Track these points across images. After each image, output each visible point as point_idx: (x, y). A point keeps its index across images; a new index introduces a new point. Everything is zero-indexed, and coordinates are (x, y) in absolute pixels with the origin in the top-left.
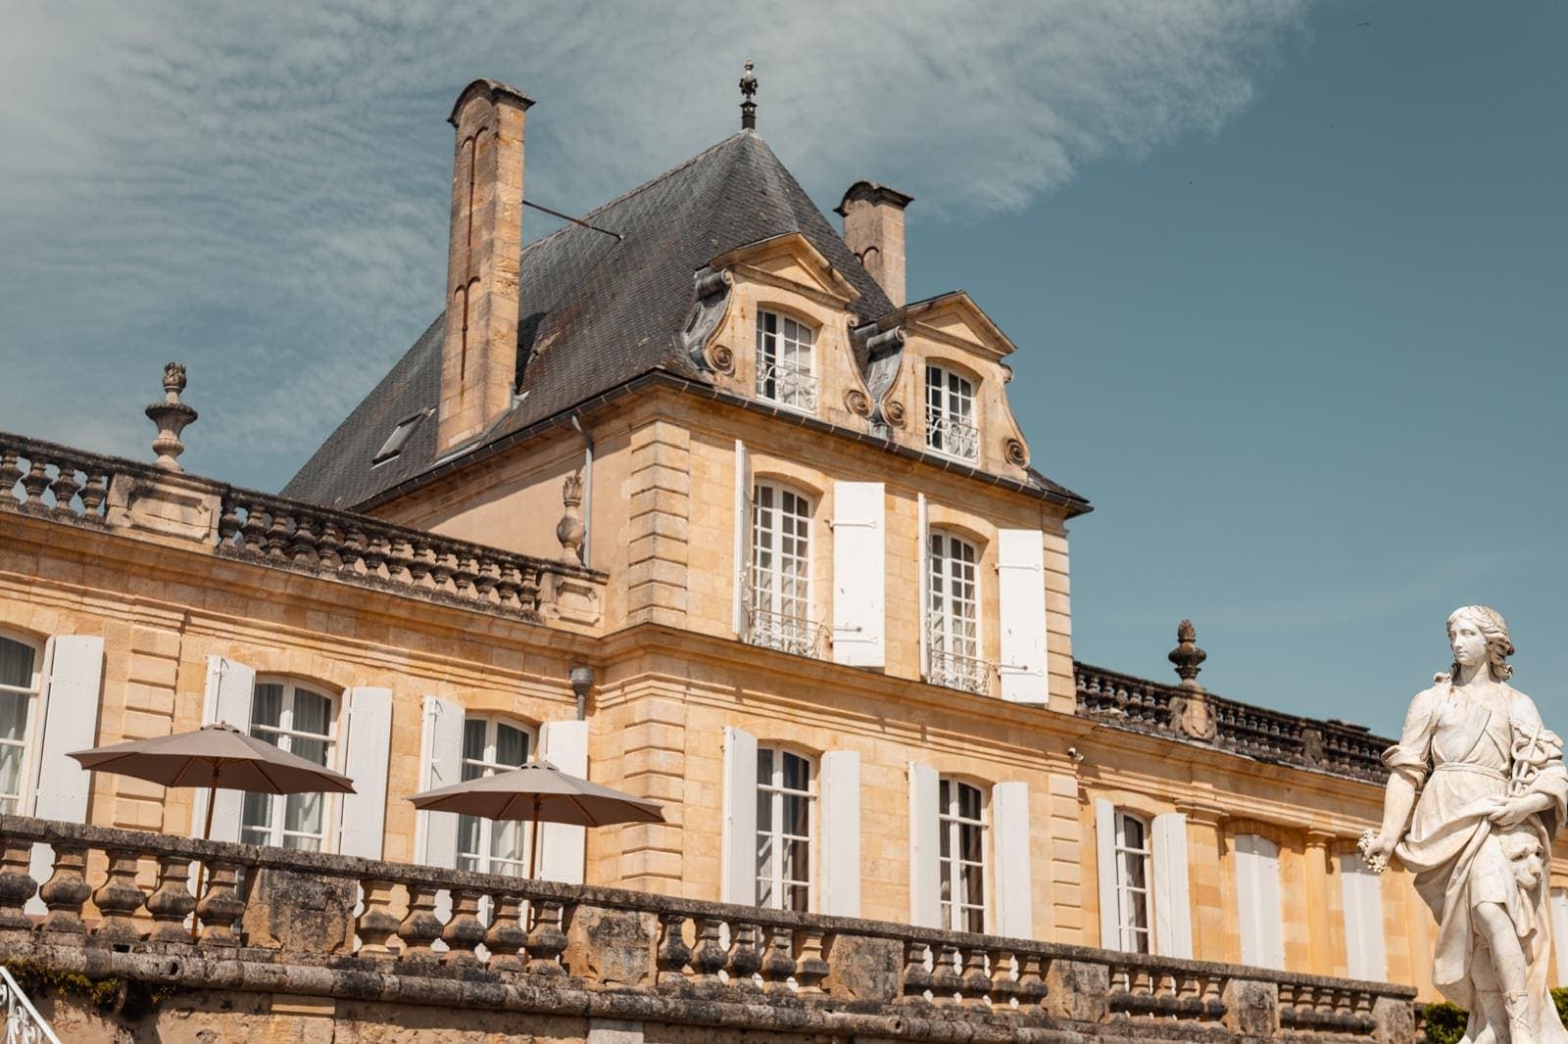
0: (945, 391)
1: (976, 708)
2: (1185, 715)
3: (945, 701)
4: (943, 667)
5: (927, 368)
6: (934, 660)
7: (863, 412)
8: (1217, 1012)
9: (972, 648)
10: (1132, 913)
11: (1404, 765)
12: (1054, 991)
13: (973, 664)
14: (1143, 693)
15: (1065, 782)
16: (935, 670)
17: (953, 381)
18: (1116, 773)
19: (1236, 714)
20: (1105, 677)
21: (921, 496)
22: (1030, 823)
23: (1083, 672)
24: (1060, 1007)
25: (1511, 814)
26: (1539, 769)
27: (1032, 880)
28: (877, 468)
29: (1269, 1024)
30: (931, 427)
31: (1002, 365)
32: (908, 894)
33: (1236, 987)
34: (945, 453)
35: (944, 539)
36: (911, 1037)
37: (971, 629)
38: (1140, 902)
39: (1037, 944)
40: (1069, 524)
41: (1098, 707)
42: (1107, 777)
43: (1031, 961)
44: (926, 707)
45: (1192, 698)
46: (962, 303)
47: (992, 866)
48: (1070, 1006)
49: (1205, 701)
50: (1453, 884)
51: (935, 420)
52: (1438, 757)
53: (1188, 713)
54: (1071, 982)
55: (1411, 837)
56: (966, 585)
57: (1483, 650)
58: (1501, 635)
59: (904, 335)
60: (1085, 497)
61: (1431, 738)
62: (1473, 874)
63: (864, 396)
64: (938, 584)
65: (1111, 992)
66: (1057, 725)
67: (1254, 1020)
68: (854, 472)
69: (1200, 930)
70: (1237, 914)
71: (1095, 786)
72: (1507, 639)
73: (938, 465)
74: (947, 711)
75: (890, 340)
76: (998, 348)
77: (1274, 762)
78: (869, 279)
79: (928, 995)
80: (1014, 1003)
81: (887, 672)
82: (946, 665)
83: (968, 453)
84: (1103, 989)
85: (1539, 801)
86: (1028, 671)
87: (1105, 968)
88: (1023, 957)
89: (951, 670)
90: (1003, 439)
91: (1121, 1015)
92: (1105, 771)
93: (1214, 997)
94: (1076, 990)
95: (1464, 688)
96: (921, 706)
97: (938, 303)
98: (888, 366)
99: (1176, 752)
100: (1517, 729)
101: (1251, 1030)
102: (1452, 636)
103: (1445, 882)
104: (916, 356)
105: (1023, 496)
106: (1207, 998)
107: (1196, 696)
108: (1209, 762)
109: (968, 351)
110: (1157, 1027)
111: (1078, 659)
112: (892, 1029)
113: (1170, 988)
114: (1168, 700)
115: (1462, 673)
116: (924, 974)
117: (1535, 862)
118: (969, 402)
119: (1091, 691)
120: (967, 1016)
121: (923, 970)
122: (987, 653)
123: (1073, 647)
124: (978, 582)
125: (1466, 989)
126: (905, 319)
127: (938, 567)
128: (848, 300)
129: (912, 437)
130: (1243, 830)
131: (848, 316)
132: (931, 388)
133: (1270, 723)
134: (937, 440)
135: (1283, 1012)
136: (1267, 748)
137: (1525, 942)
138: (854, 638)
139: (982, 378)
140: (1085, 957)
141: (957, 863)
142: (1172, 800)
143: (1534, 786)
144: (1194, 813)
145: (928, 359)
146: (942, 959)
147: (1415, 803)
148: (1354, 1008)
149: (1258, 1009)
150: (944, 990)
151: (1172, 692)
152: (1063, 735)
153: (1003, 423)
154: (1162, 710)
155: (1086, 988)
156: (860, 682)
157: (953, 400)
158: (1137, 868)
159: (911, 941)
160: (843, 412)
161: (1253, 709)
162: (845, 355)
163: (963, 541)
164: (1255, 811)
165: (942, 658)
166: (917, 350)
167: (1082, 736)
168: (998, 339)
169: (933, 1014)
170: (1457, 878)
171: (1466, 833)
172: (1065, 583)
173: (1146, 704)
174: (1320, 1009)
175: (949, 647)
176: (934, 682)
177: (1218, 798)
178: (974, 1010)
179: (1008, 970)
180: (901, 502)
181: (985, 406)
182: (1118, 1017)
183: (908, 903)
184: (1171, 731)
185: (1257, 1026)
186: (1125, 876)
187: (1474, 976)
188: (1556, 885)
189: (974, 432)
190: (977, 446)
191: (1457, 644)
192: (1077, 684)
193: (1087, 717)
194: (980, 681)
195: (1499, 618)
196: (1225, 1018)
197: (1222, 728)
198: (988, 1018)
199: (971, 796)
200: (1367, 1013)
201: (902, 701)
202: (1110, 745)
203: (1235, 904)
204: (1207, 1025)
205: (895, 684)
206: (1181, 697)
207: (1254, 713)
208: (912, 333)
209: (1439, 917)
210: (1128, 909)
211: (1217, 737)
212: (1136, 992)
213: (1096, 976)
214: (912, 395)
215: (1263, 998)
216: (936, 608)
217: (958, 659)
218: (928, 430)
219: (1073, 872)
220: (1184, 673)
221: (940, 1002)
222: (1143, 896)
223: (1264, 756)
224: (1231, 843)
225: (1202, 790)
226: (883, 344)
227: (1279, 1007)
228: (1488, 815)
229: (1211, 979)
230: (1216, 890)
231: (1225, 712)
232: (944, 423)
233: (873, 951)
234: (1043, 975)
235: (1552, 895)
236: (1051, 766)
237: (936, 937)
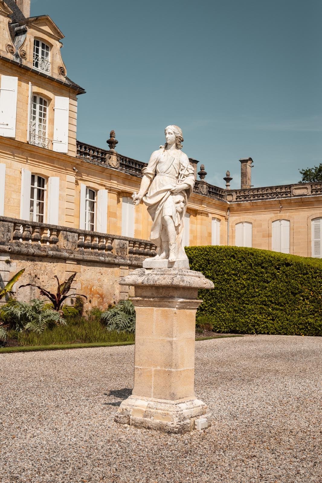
0: (40, 48)
1: (45, 153)
2: (110, 160)
3: (34, 150)
4: (35, 139)
5: (35, 40)
6: (32, 137)
7: (12, 53)
8: (110, 249)
9: (44, 134)
10: (90, 219)
11: (147, 173)
12: (61, 241)
13: (44, 139)
14: (98, 152)
15: (71, 178)
16: (32, 140)
17: (43, 45)
18: (87, 176)
19: (126, 161)
20: (86, 146)
21: (30, 83)
22: (60, 190)
23: (79, 144)
24: (62, 245)
25: (177, 190)
26: (186, 177)
27: (59, 207)
28: (16, 72)
29: (125, 253)
30: (35, 60)
31: (59, 42)
32: (20, 209)
33: (116, 242)
34: (39, 69)
35: (37, 98)
36: (15, 253)
37: (44, 128)
38: (92, 216)
39: (56, 226)
40: (78, 96)
41: (83, 155)
42: (85, 177)
43: (54, 231)
44: (28, 151)
45: (113, 155)
46: (47, 19)
47: (47, 202)
48: (65, 245)
49: (117, 156)
50: (158, 210)
51: (36, 58)
52: (158, 171)
53: (111, 159)
54: (66, 238)
55: (147, 195)
56: (44, 113)
57: (174, 139)
58: (180, 135)
59: (27, 28)
60: (83, 88)
61: (157, 165)
62: (164, 207)
63: (12, 47)
64: (34, 112)
65: (78, 241)
66: (71, 160)
67: (121, 251)
68: (8, 72)
69: (110, 225)
70: (121, 220)
71: (81, 180)
72: (182, 137)
73: (37, 73)
74: (35, 153)
75: (22, 29)
76: (59, 36)
77: (136, 176)
78: (17, 8)
79: (21, 240)
80: (48, 244)
81: (16, 139)
82: (36, 139)
83: (47, 70)
84: (76, 240)
85: (185, 186)
86: (62, 142)
87: (77, 235)
88: (51, 230)
89: (37, 140)
90: (59, 67)
91: (81, 248)
92: (84, 175)
93: (110, 244)
94: (68, 240)
95: (167, 151)
96: (27, 151)
97: (40, 18)
98: (22, 38)
99: (107, 171)
100: (182, 164)
101: (120, 254)
102: (166, 134)
103: (156, 209)
104: (31, 36)
105: (64, 86)
106: (107, 245)
107: (114, 154)
108: (116, 175)
109: (49, 36)
110: (91, 253)
111: (78, 140)
112: (8, 250)
113: (97, 241)
114: (105, 155)
115: (168, 146)
116: (20, 234)
117: (182, 204)
118: (48, 53)
119: (81, 150)
120: (33, 247)
121: (20, 232)
122: (49, 136)
123: (77, 136)
124: (47, 113)
125: (159, 241)
126: (28, 22)
127: (35, 107)
128: (9, 13)
129: (28, 63)
130: (125, 196)
131: (9, 19)
132: (36, 47)
133: (136, 164)
134: (37, 65)
135: (130, 249)
136: (134, 172)
137: (177, 228)
138: (5, 127)
139: (53, 46)
140: (71, 231)
141: (36, 201)
142: (104, 186)
143: (184, 182)
144: (110, 190)
145: (35, 37)
146: (26, 229)
147: (150, 185)
148: (150, 249)
149: (122, 248)
150: (26, 239)
151: (107, 152)
152: (72, 163)
153: (59, 61)
154: (103, 158)
155: (71, 240)
156: (7, 142)
157: (43, 52)
158: (92, 205)
159: (16, 223)
160: (5, 52)
161: (131, 159)
162: (7, 32)
163: (44, 99)
164: (129, 190)
165: (34, 136)
166: (32, 34)
167: (78, 164)
168: (59, 33)
169: (22, 246)
170: (159, 208)
171: (163, 194)
172: (76, 116)
173: (98, 155)
174: (140, 249)
175: (37, 133)
176: (32, 144)
177: (118, 186)
178: (35, 245)
179: (47, 234)
180: (24, 84)
181: (53, 55)
182: (80, 249)
183: (19, 212)
184: (106, 164)
185: (122, 253)
186: (88, 208)
187: (162, 237)
188: (214, 217)
189: (49, 63)
190: (50, 68)
191: (167, 137)
192: (77, 148)
193: (79, 158)
194: (46, 144)
195: (180, 130)
196: (112, 251)
197: (121, 165)
198: (39, 248)
199: (42, 181)
200: (154, 251)
201: (20, 149)
202: (86, 168)
203: (121, 218)
204: (107, 252)
205: (19, 143)
206: (110, 154)
207: (131, 161)
208: (30, 27)
209: (153, 219)
210: (88, 217)
211: (119, 167)
212: (86, 242)
213: (74, 236)
214: (29, 49)
215: (124, 245)
216: (33, 120)
217: (40, 137)
218: (34, 61)
219: (72, 206)
220: (111, 147)
221: (24, 242)
222: (93, 214)
223: (133, 174)
224: (121, 199)
225: (114, 183)
226: (20, 30)
227: (129, 248)
228: (170, 190)
229: (109, 239)
230: (116, 213)
231: (122, 160)
232: (39, 59)
233: (3, 226)
234: (58, 236)
235: (212, 220)
236: (67, 173)
237: (24, 223)
